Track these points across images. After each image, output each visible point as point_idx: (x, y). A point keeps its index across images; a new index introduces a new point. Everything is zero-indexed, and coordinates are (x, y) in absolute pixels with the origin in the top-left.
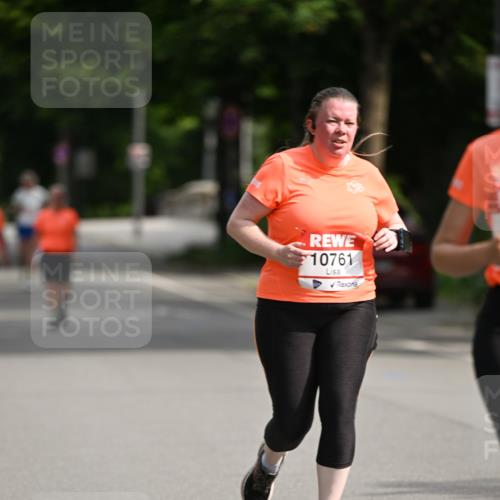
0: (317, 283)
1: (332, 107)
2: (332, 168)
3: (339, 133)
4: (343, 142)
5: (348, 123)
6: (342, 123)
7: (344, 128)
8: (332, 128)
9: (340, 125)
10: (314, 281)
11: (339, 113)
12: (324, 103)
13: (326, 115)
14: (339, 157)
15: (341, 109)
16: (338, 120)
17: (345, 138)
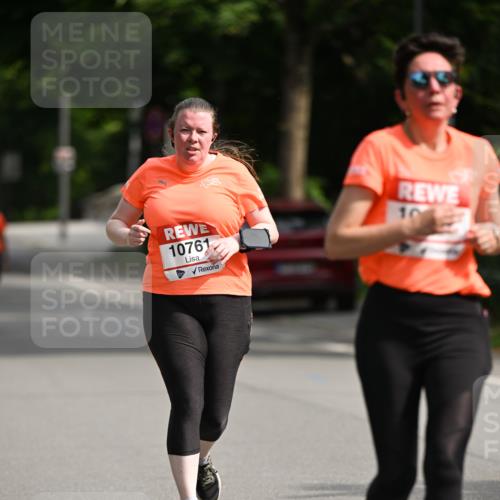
0: (180, 273)
1: (185, 116)
3: (190, 141)
4: (196, 149)
5: (201, 132)
6: (194, 132)
7: (196, 136)
9: (191, 134)
10: (178, 272)
11: (190, 122)
15: (192, 119)
16: (189, 130)
17: (197, 146)
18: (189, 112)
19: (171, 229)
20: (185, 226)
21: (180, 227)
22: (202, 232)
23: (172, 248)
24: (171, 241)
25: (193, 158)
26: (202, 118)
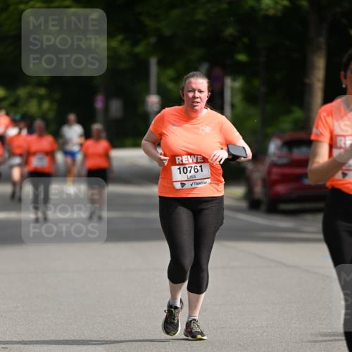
1: (190, 83)
2: (193, 118)
3: (194, 97)
4: (198, 102)
5: (200, 91)
6: (197, 92)
7: (197, 94)
8: (191, 95)
9: (195, 93)
10: (181, 183)
11: (194, 86)
12: (188, 81)
13: (188, 88)
14: (196, 111)
15: (195, 84)
16: (194, 91)
17: (198, 100)
18: (193, 80)
19: (180, 158)
20: (189, 156)
21: (186, 156)
22: (199, 161)
23: (180, 169)
24: (179, 164)
25: (196, 108)
26: (200, 83)
